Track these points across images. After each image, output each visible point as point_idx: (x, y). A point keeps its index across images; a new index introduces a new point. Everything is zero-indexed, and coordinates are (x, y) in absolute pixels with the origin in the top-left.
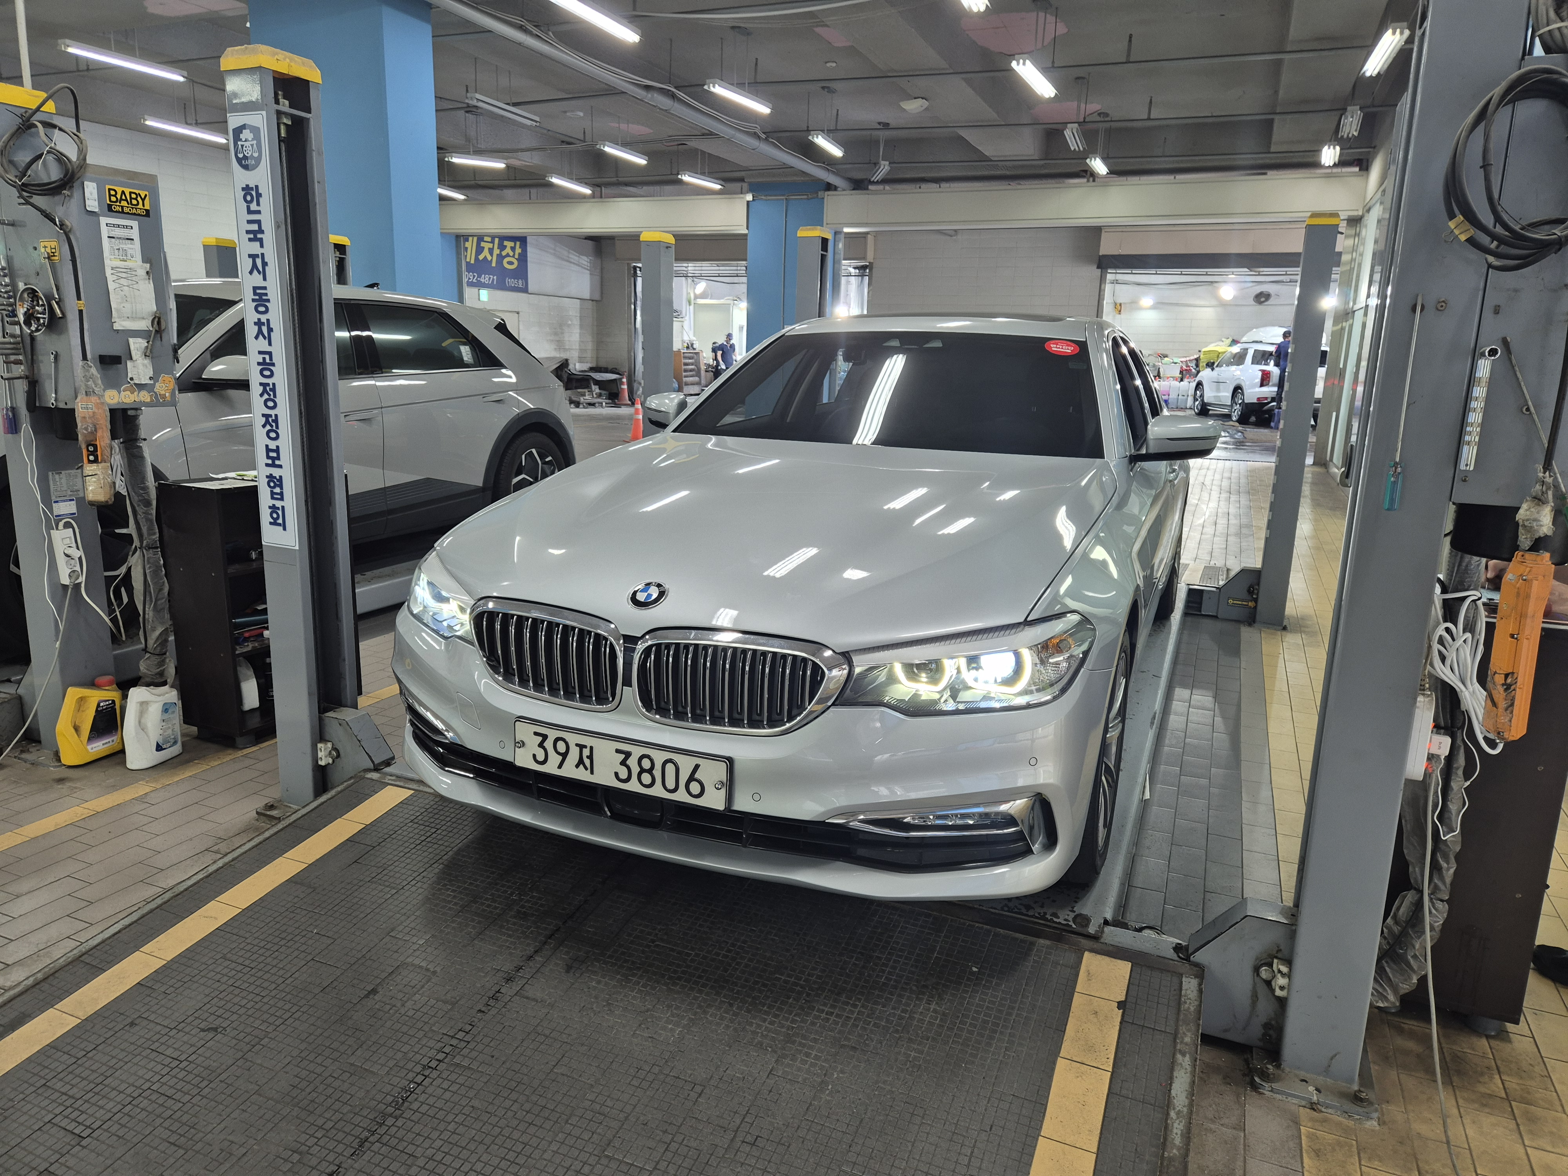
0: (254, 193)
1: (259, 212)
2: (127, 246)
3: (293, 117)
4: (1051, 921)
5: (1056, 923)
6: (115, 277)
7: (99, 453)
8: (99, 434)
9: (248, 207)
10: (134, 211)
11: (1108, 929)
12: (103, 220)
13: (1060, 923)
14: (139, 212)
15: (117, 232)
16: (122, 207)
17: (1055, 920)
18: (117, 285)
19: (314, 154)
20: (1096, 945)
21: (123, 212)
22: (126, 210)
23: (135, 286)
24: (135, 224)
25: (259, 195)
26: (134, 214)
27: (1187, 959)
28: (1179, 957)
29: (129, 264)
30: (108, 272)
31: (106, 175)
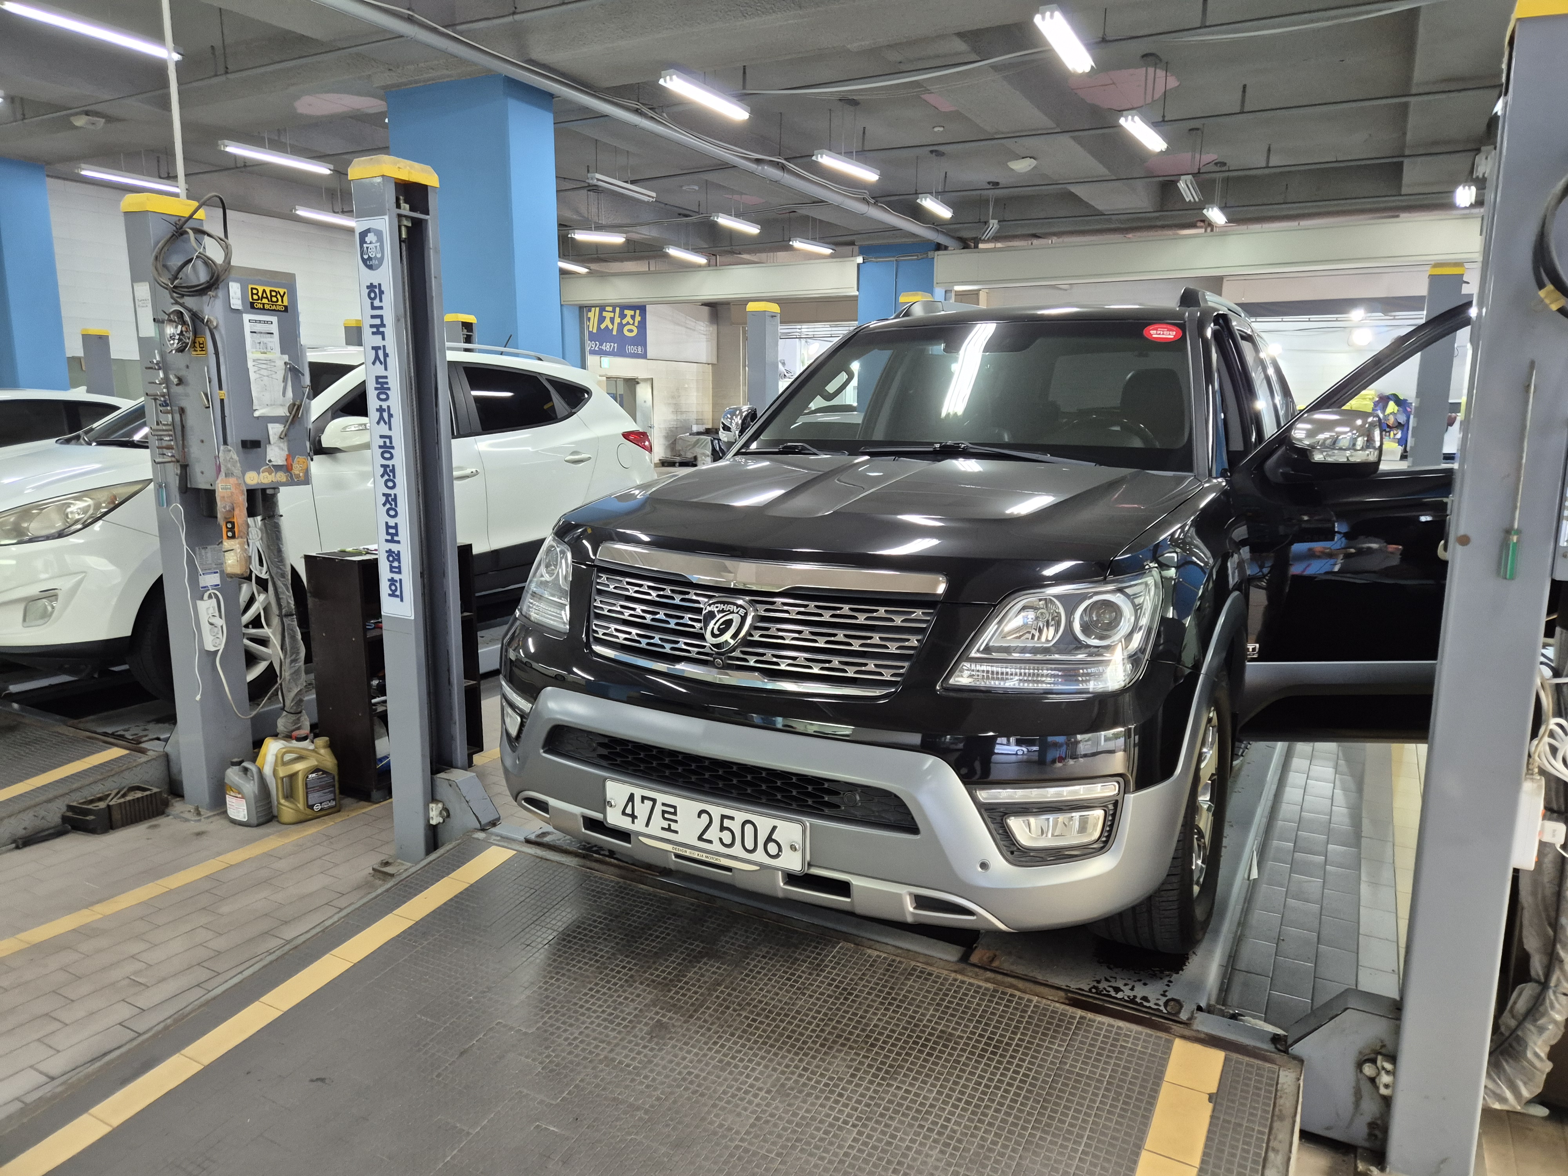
0: (377, 291)
1: (381, 308)
2: (267, 339)
3: (413, 219)
4: (1141, 1005)
5: (1146, 1007)
6: (256, 369)
7: (236, 529)
8: (237, 512)
9: (372, 304)
10: (274, 307)
11: (1200, 1016)
12: (246, 317)
13: (1150, 1008)
14: (278, 308)
15: (259, 327)
16: (264, 304)
17: (1145, 1004)
18: (258, 376)
19: (432, 251)
20: (1187, 1032)
21: (264, 309)
22: (266, 307)
23: (274, 376)
24: (274, 319)
25: (382, 292)
26: (274, 310)
27: (1286, 1052)
28: (1276, 1048)
29: (268, 356)
30: (250, 364)
31: (250, 276)
